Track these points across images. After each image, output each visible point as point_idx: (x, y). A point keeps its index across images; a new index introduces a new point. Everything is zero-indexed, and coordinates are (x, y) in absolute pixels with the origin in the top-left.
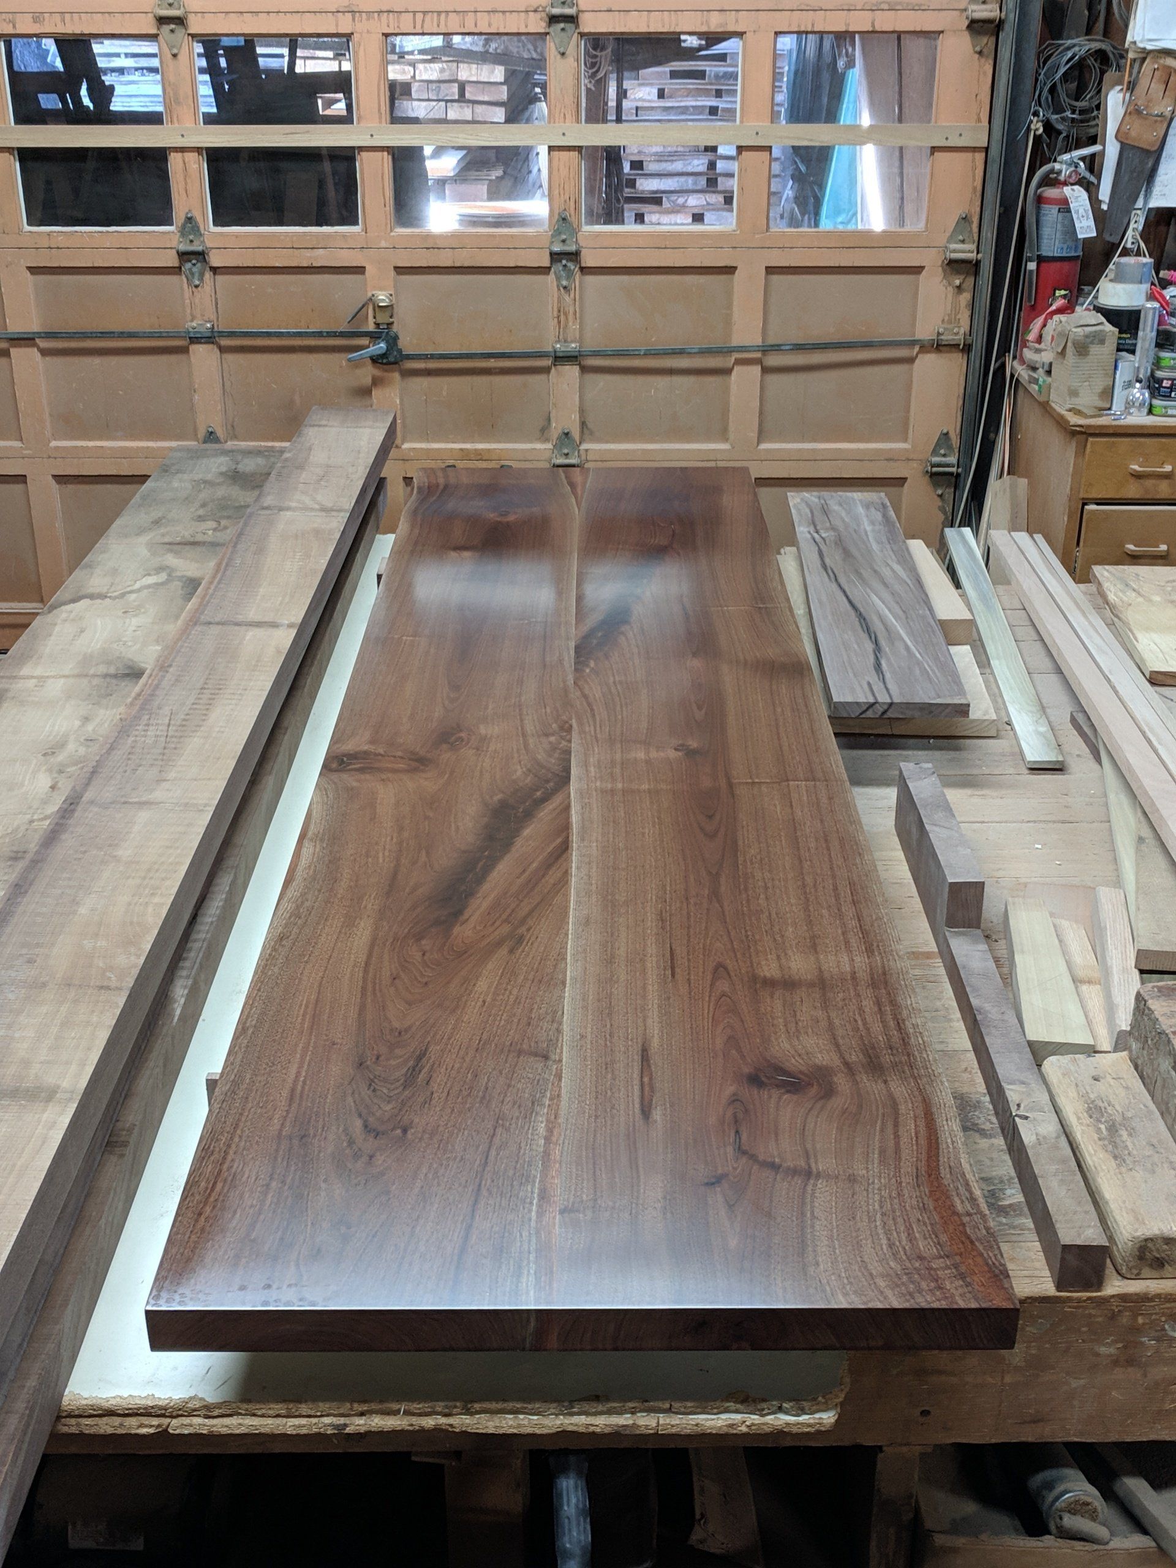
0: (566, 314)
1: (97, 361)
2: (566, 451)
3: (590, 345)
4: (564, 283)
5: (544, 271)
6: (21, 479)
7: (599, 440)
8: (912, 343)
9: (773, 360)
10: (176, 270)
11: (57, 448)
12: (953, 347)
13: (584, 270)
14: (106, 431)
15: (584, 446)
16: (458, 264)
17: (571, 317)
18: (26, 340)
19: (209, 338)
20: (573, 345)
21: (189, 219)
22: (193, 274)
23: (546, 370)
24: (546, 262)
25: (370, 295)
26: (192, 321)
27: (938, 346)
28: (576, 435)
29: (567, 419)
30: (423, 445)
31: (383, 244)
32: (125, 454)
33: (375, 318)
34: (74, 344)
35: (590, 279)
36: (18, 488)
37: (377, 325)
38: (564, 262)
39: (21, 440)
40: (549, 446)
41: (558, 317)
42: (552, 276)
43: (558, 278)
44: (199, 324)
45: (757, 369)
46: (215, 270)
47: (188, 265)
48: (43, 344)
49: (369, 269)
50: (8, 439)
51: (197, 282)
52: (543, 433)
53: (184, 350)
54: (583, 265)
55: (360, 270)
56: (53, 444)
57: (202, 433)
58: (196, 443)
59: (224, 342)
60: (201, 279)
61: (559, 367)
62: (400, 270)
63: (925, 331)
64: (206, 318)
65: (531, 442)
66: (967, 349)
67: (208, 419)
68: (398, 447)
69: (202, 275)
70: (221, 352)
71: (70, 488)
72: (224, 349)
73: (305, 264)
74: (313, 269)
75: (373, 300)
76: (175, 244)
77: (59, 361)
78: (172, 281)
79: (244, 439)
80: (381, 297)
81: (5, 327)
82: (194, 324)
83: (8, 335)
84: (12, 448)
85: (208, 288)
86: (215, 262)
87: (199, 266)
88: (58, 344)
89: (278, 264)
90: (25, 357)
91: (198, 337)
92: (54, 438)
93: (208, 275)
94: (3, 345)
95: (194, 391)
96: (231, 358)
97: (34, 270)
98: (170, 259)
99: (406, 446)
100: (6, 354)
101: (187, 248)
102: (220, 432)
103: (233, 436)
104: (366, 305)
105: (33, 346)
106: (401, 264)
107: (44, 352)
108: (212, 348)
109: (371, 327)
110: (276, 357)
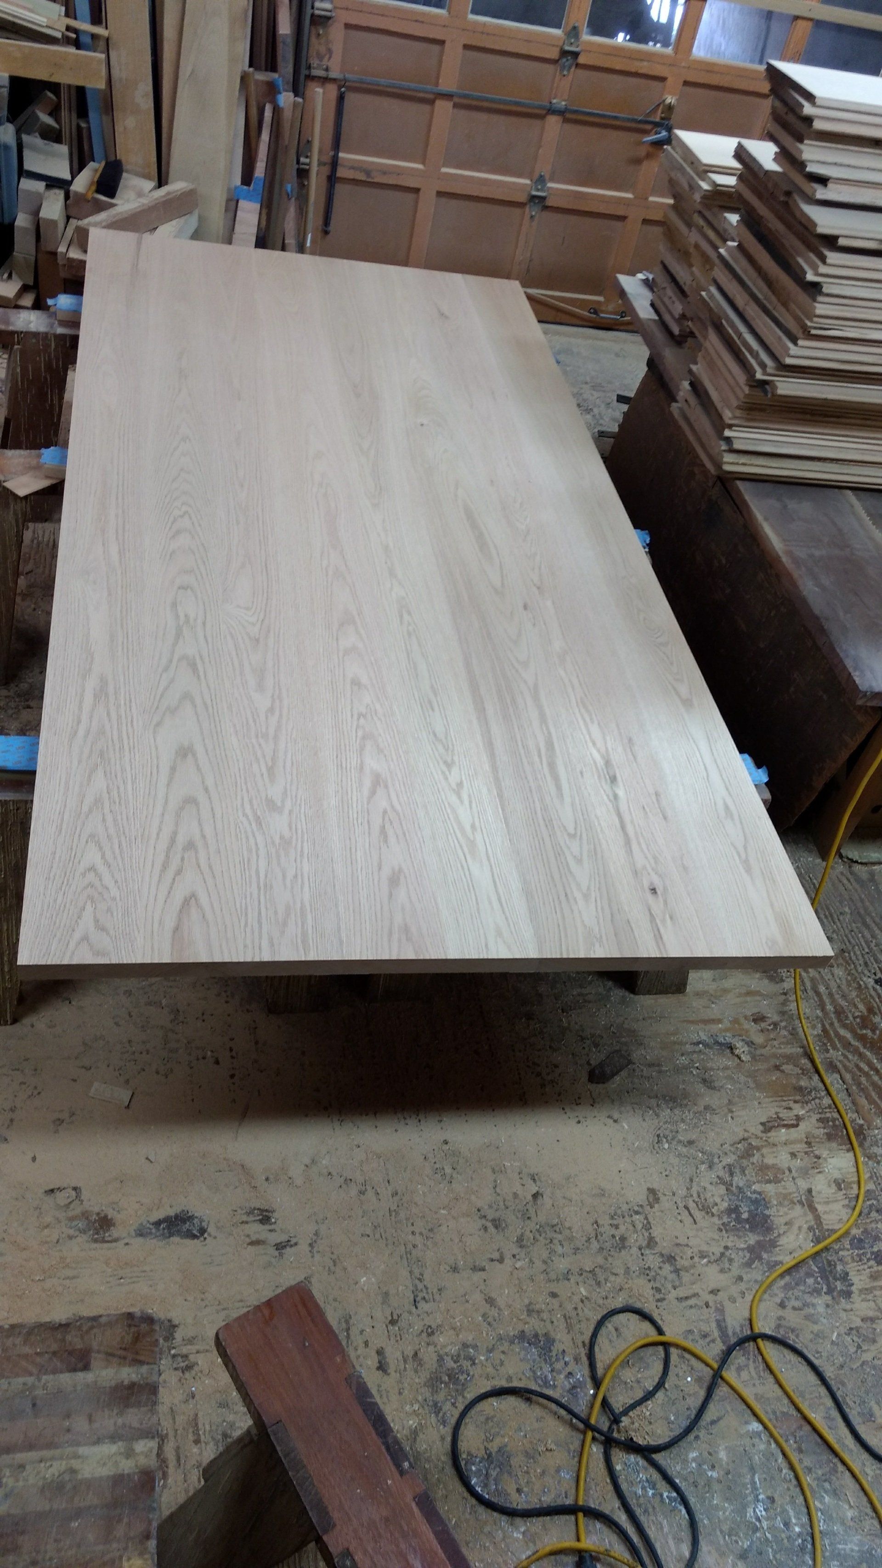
1: (485, 116)
5: (765, 96)
6: (417, 191)
10: (555, 62)
11: (444, 173)
14: (477, 165)
16: (721, 84)
18: (448, 96)
19: (561, 113)
21: (575, 28)
22: (565, 67)
25: (664, 97)
26: (554, 98)
31: (683, 64)
32: (486, 183)
33: (663, 113)
34: (473, 103)
36: (413, 197)
37: (662, 118)
39: (424, 164)
44: (560, 103)
46: (578, 66)
47: (564, 60)
48: (457, 100)
49: (670, 81)
50: (415, 162)
51: (565, 73)
53: (542, 117)
55: (663, 79)
56: (444, 170)
57: (536, 176)
58: (528, 182)
59: (568, 116)
60: (569, 71)
62: (686, 83)
64: (564, 98)
67: (543, 167)
68: (647, 199)
69: (570, 68)
70: (563, 122)
71: (444, 200)
72: (566, 121)
73: (633, 70)
74: (636, 75)
75: (664, 101)
76: (561, 43)
77: (462, 113)
78: (550, 68)
79: (558, 182)
80: (670, 100)
81: (437, 84)
82: (554, 101)
83: (435, 89)
84: (417, 169)
85: (570, 77)
86: (581, 60)
87: (570, 61)
88: (465, 102)
89: (617, 68)
90: (443, 107)
91: (552, 111)
92: (444, 165)
93: (573, 69)
94: (431, 96)
95: (540, 147)
96: (568, 127)
97: (466, 47)
98: (554, 54)
99: (651, 199)
100: (432, 102)
101: (567, 48)
102: (547, 177)
103: (552, 180)
104: (659, 105)
105: (451, 100)
106: (690, 79)
107: (455, 106)
108: (560, 119)
109: (658, 119)
110: (596, 130)
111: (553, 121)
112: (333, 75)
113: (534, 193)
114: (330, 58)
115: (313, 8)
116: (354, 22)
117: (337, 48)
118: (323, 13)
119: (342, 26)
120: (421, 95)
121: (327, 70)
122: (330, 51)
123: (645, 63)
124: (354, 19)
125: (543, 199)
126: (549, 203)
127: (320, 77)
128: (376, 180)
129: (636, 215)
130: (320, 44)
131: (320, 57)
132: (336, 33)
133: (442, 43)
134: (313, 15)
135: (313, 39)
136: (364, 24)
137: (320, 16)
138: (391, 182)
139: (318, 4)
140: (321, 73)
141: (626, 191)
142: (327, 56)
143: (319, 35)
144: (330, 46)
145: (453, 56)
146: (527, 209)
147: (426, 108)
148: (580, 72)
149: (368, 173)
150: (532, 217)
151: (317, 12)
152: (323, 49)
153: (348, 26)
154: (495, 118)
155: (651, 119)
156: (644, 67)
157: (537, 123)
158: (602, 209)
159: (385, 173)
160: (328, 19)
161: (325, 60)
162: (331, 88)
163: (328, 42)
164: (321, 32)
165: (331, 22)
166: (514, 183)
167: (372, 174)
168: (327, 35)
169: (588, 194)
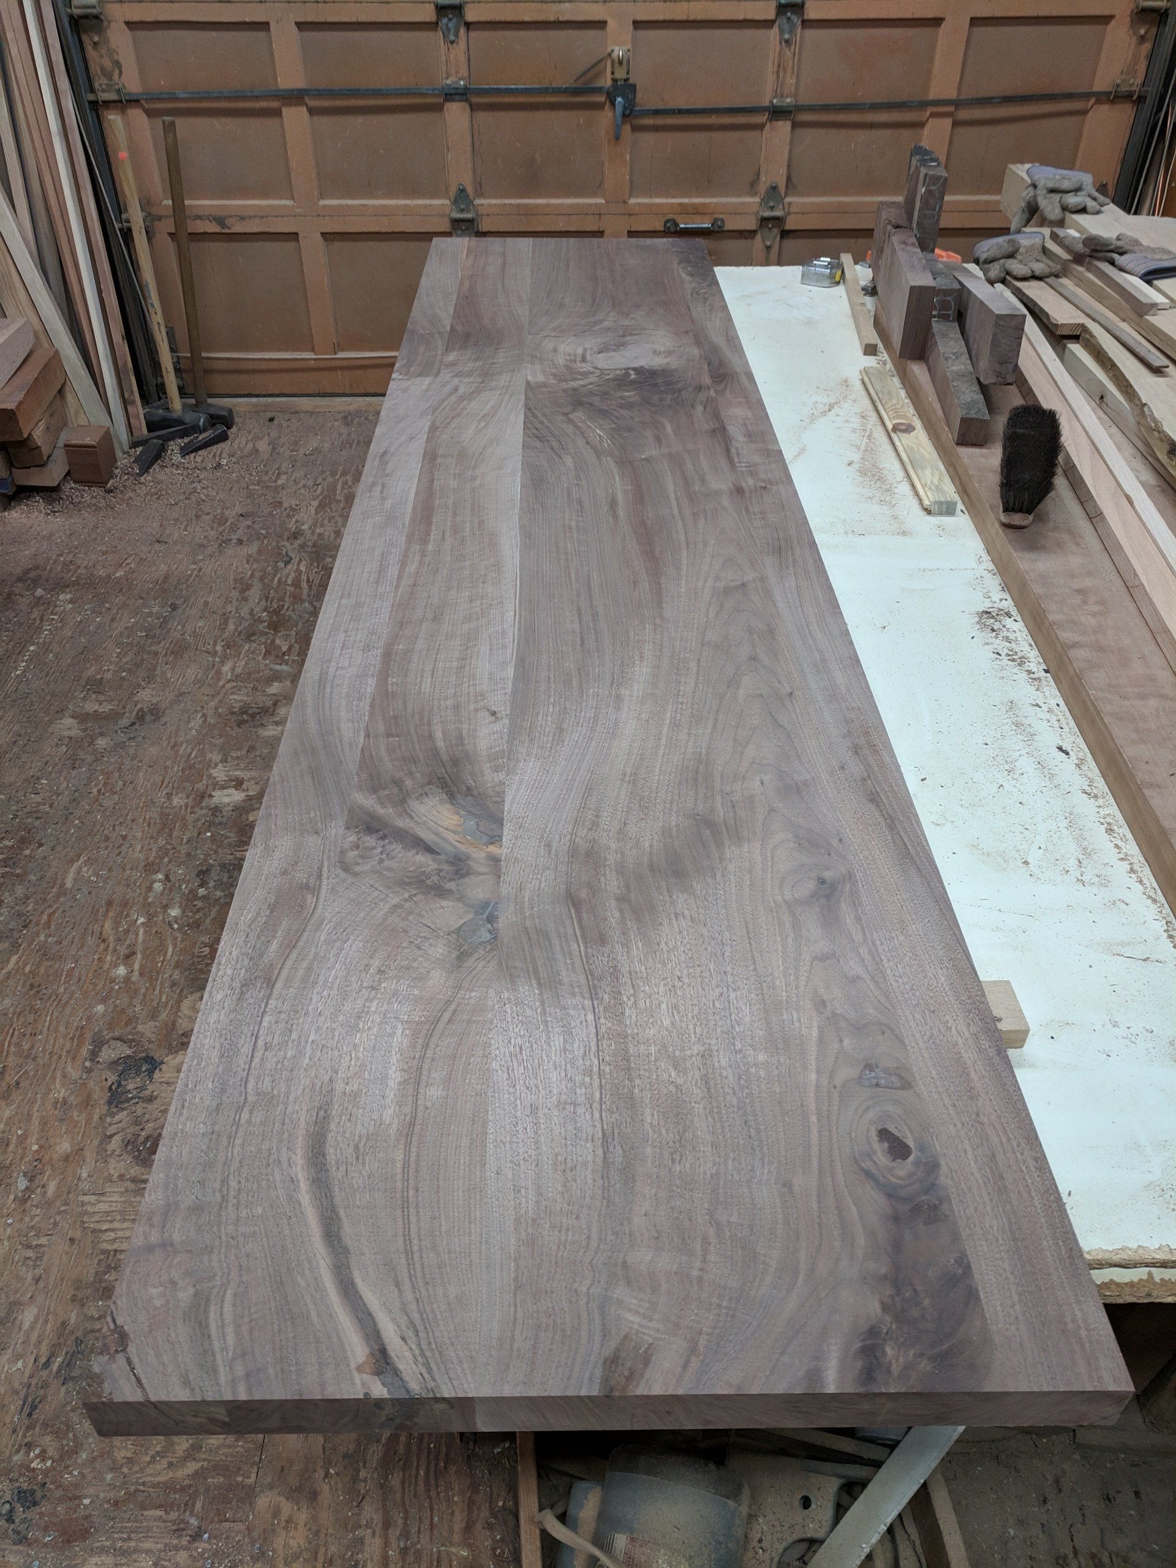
0: (785, 70)
1: (359, 120)
2: (771, 204)
3: (804, 100)
4: (787, 36)
5: (767, 24)
6: (294, 236)
7: (800, 195)
8: (1087, 96)
9: (964, 114)
10: (432, 26)
11: (325, 206)
12: (1128, 97)
13: (807, 24)
14: (369, 189)
15: (788, 200)
16: (692, 18)
17: (789, 74)
18: (295, 97)
19: (462, 96)
20: (788, 100)
22: (448, 29)
23: (761, 127)
24: (771, 14)
25: (609, 50)
26: (447, 78)
27: (1114, 97)
28: (782, 190)
29: (774, 174)
30: (646, 201)
32: (387, 212)
33: (613, 73)
34: (339, 103)
35: (810, 33)
36: (290, 245)
37: (615, 80)
38: (789, 14)
39: (293, 199)
40: (757, 200)
41: (778, 72)
42: (776, 29)
43: (782, 32)
44: (454, 82)
45: (948, 122)
46: (468, 25)
47: (445, 21)
48: (312, 103)
49: (611, 24)
50: (281, 198)
51: (452, 38)
52: (752, 187)
53: (438, 108)
54: (806, 17)
55: (601, 25)
56: (322, 202)
57: (454, 192)
58: (445, 201)
59: (475, 100)
60: (457, 35)
61: (774, 123)
62: (638, 24)
63: (1102, 83)
64: (460, 75)
65: (740, 196)
66: (1141, 99)
67: (460, 178)
68: (625, 202)
69: (458, 30)
70: (470, 108)
71: (337, 245)
72: (472, 106)
73: (552, 18)
74: (559, 24)
75: (610, 55)
77: (325, 121)
78: (428, 35)
79: (490, 197)
80: (619, 52)
81: (276, 83)
82: (448, 82)
83: (276, 92)
84: (285, 206)
85: (462, 44)
86: (470, 16)
87: (455, 21)
88: (326, 103)
89: (527, 19)
90: (295, 116)
91: (453, 94)
92: (322, 196)
93: (462, 31)
94: (275, 104)
95: (446, 149)
96: (481, 116)
97: (303, 26)
98: (429, 14)
99: (632, 201)
100: (277, 113)
101: (443, 2)
102: (470, 190)
103: (480, 194)
104: (605, 60)
105: (304, 103)
106: (639, 18)
107: (312, 111)
108: (465, 105)
109: (609, 83)
110: (521, 115)
111: (454, 111)
112: (130, 96)
113: (457, 215)
114: (121, 73)
116: (136, 18)
117: (127, 59)
118: (85, 12)
119: (123, 26)
120: (261, 104)
121: (121, 89)
122: (118, 64)
124: (142, 15)
125: (470, 221)
126: (485, 227)
127: (114, 102)
128: (234, 230)
129: (615, 226)
130: (101, 56)
131: (109, 77)
132: (119, 38)
133: (264, 26)
135: (91, 52)
136: (150, 18)
137: (85, 18)
138: (255, 230)
140: (112, 96)
141: (594, 195)
142: (117, 71)
143: (95, 44)
144: (116, 57)
145: (286, 41)
147: (273, 122)
148: (476, 35)
149: (220, 221)
151: (76, 12)
152: (107, 63)
153: (131, 25)
155: (600, 82)
156: (571, 13)
157: (435, 116)
158: (562, 225)
159: (243, 218)
160: (96, 17)
161: (116, 76)
162: (137, 115)
163: (111, 52)
164: (96, 39)
165: (105, 24)
166: (425, 206)
167: (227, 221)
168: (107, 41)
169: (537, 206)
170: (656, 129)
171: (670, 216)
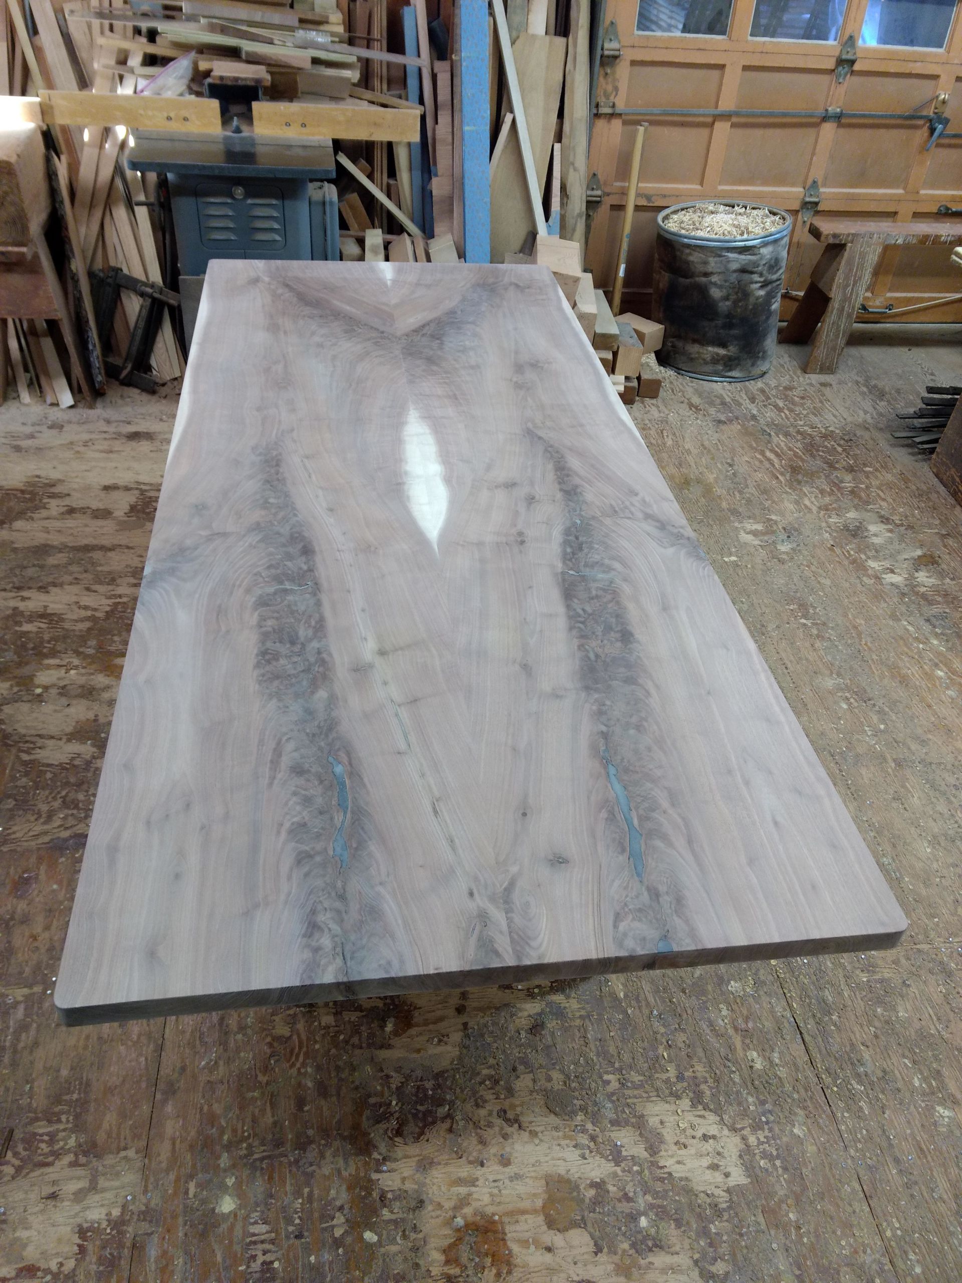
10: (831, 72)
11: (722, 191)
14: (750, 181)
18: (725, 116)
21: (852, 37)
22: (841, 75)
25: (937, 94)
26: (830, 106)
30: (931, 192)
31: (956, 62)
32: (761, 196)
33: (936, 108)
34: (752, 120)
37: (936, 113)
39: (702, 184)
44: (833, 109)
46: (854, 73)
47: (840, 68)
48: (735, 119)
49: (943, 78)
50: (692, 184)
51: (841, 80)
53: (816, 125)
55: (936, 77)
56: (721, 188)
57: (809, 183)
58: (801, 189)
59: (843, 121)
60: (844, 79)
62: (958, 79)
64: (839, 105)
67: (817, 173)
68: (918, 193)
69: (846, 75)
70: (838, 127)
72: (840, 125)
73: (907, 71)
74: (910, 75)
75: (937, 97)
76: (837, 54)
77: (740, 132)
78: (826, 79)
79: (831, 186)
80: (943, 96)
81: (717, 107)
82: (830, 109)
83: (716, 112)
84: (696, 189)
85: (846, 84)
86: (856, 67)
87: (846, 69)
88: (742, 120)
89: (892, 71)
90: (722, 129)
92: (720, 183)
93: (849, 76)
94: (710, 120)
95: (813, 154)
96: (842, 131)
97: (746, 68)
98: (830, 64)
99: (922, 192)
100: (711, 125)
101: (844, 57)
102: (820, 183)
103: (824, 185)
104: (932, 100)
105: (729, 120)
107: (733, 126)
108: (835, 125)
109: (931, 114)
110: (869, 132)
111: (828, 129)
112: (618, 111)
113: (808, 199)
114: (617, 94)
115: (602, 49)
116: (639, 58)
117: (623, 86)
118: (612, 53)
119: (628, 63)
120: (701, 119)
121: (614, 106)
122: (616, 89)
123: (919, 64)
124: (640, 56)
125: (816, 204)
126: (820, 208)
127: (606, 114)
128: (656, 204)
129: (906, 209)
130: (607, 83)
131: (607, 96)
132: (623, 71)
133: (722, 67)
134: (602, 56)
135: (601, 79)
136: (648, 58)
137: (608, 57)
139: (606, 46)
140: (608, 110)
141: (898, 187)
142: (614, 93)
143: (606, 74)
144: (617, 84)
145: (733, 78)
146: (800, 214)
147: (705, 132)
148: (856, 79)
149: (648, 198)
150: (804, 222)
151: (606, 53)
152: (610, 88)
153: (634, 63)
154: (770, 132)
155: (925, 113)
156: (918, 68)
157: (812, 132)
158: (872, 207)
159: (665, 196)
160: (616, 57)
161: (612, 98)
162: (617, 123)
163: (615, 80)
164: (609, 71)
165: (618, 60)
166: (787, 192)
167: (653, 199)
168: (614, 73)
169: (859, 194)
170: (950, 146)
171: (944, 203)
